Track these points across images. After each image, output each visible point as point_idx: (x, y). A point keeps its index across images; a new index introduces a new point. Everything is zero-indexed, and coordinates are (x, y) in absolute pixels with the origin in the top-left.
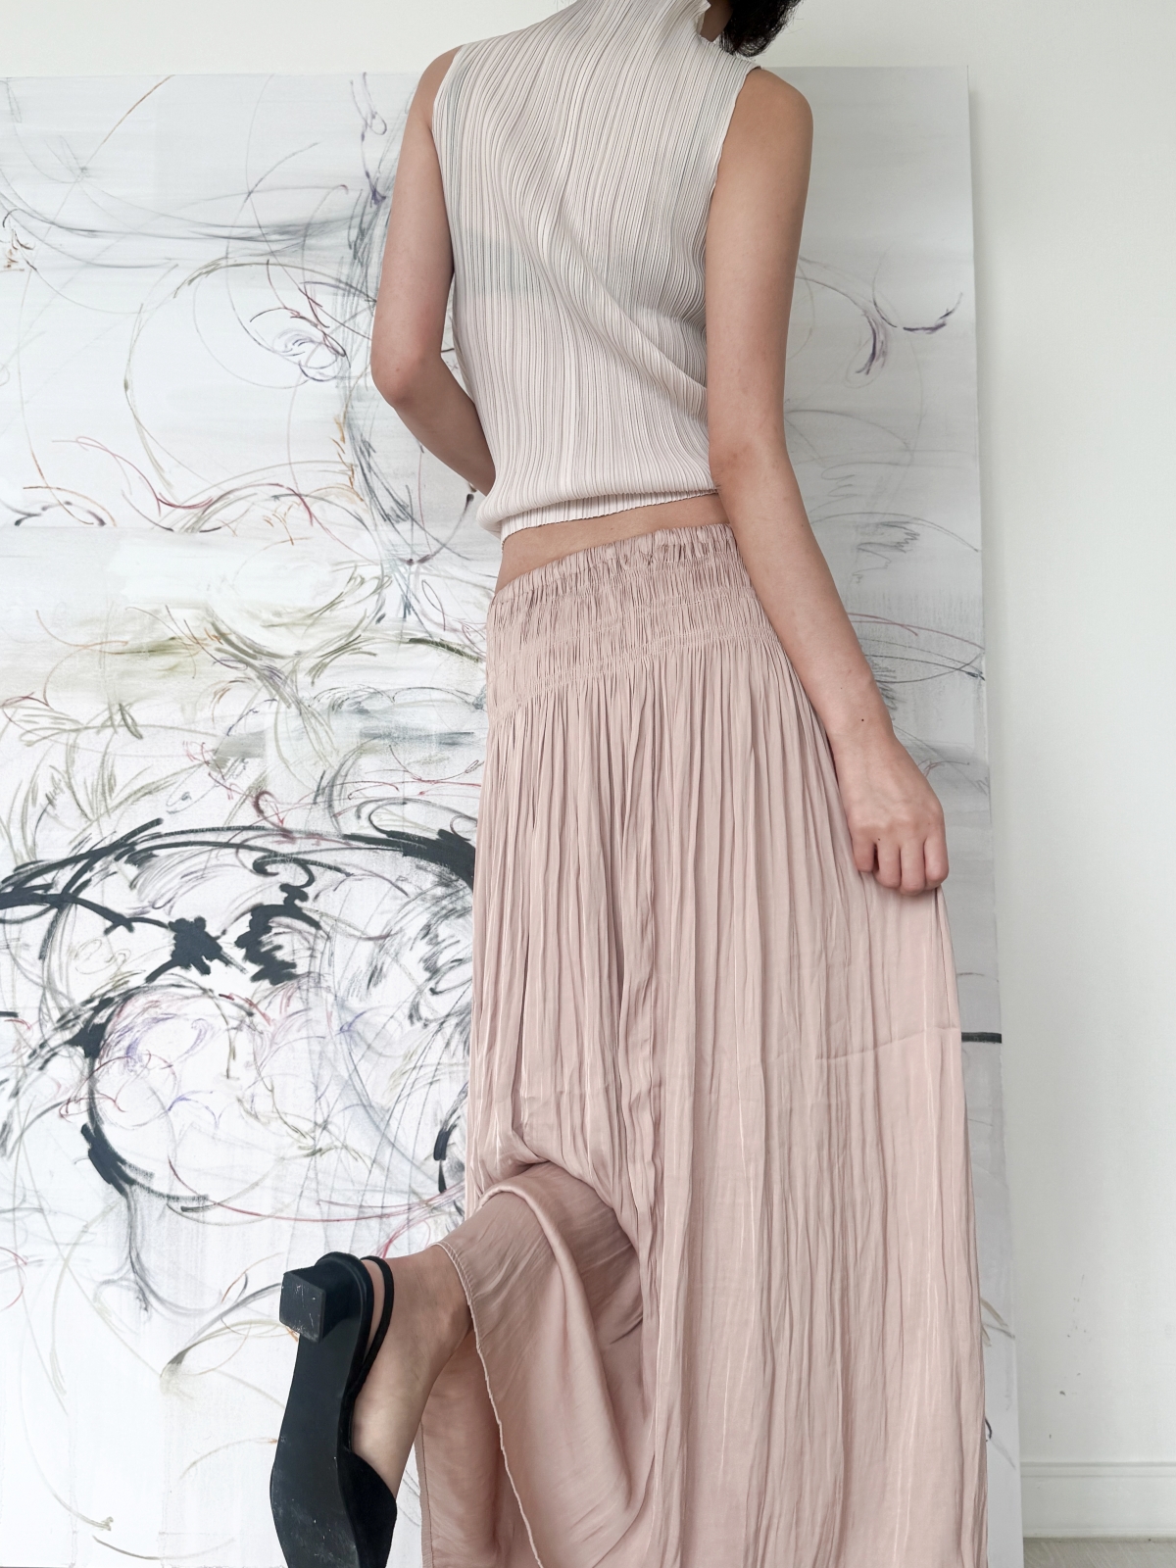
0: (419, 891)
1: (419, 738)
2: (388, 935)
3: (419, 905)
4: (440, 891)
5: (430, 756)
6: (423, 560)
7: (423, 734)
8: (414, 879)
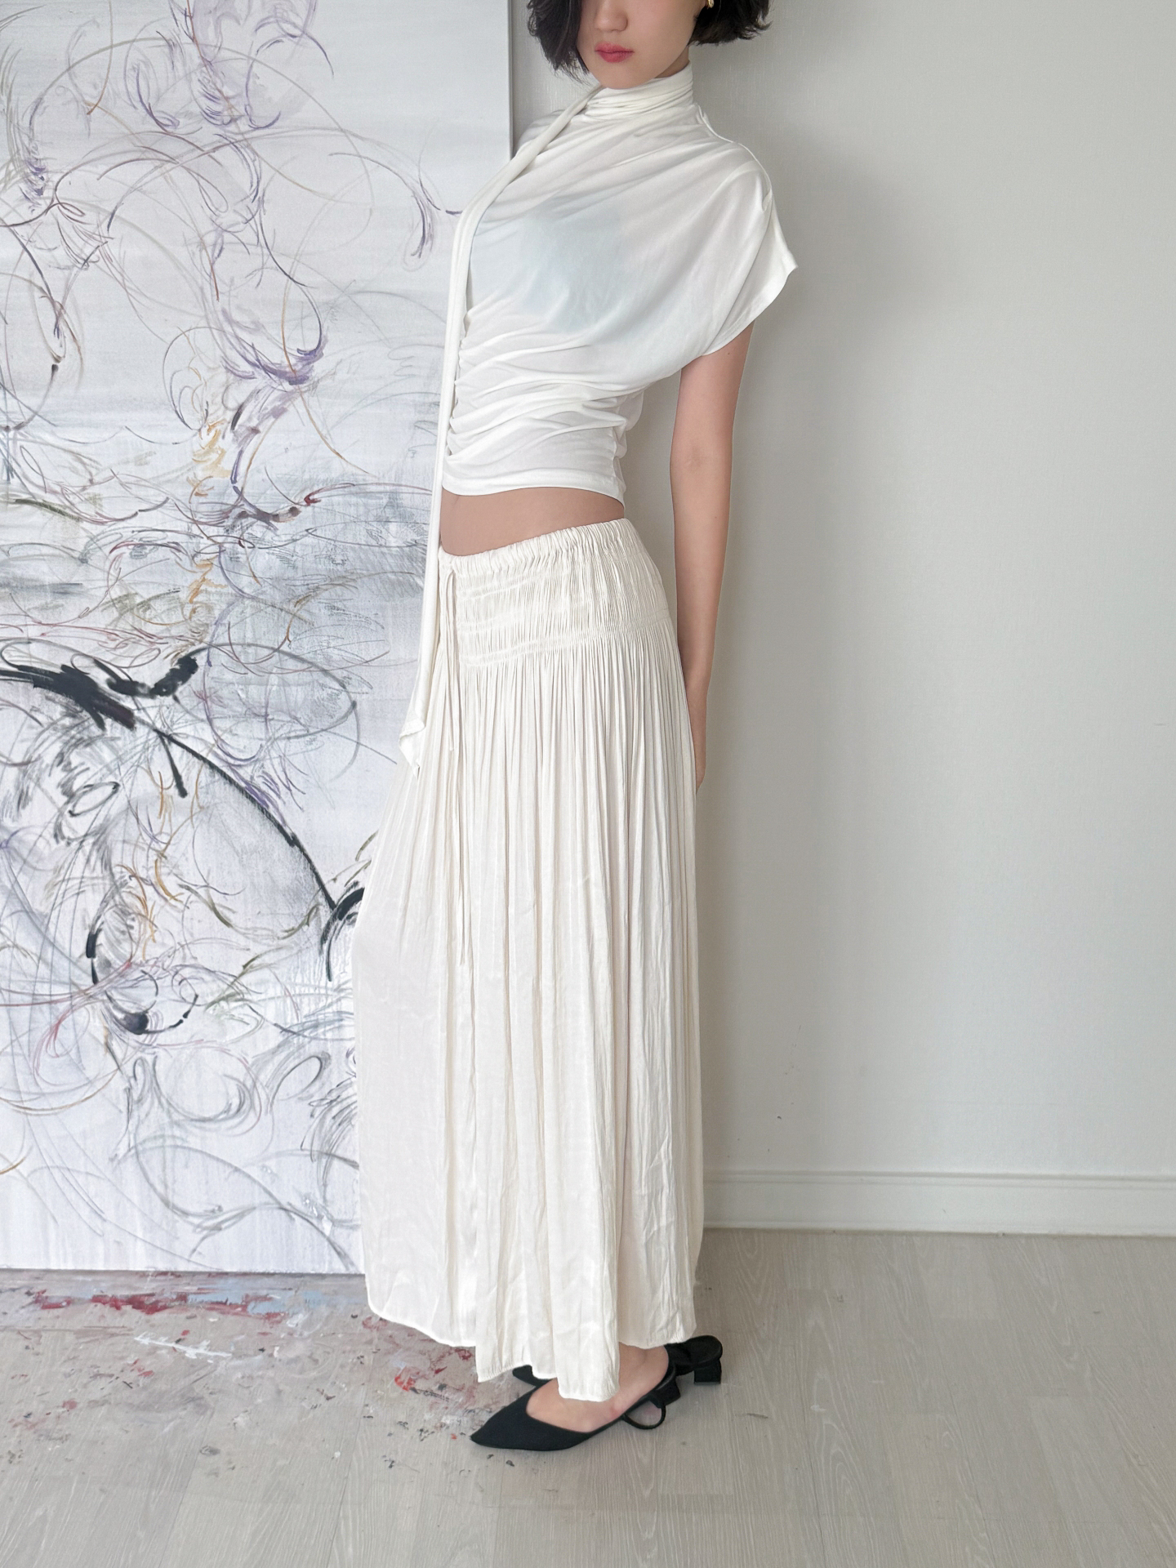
0: (51, 721)
1: (35, 587)
2: (28, 763)
3: (52, 735)
4: (68, 721)
5: (46, 603)
6: (19, 427)
7: (38, 584)
8: (45, 710)
